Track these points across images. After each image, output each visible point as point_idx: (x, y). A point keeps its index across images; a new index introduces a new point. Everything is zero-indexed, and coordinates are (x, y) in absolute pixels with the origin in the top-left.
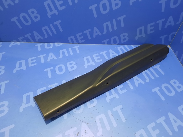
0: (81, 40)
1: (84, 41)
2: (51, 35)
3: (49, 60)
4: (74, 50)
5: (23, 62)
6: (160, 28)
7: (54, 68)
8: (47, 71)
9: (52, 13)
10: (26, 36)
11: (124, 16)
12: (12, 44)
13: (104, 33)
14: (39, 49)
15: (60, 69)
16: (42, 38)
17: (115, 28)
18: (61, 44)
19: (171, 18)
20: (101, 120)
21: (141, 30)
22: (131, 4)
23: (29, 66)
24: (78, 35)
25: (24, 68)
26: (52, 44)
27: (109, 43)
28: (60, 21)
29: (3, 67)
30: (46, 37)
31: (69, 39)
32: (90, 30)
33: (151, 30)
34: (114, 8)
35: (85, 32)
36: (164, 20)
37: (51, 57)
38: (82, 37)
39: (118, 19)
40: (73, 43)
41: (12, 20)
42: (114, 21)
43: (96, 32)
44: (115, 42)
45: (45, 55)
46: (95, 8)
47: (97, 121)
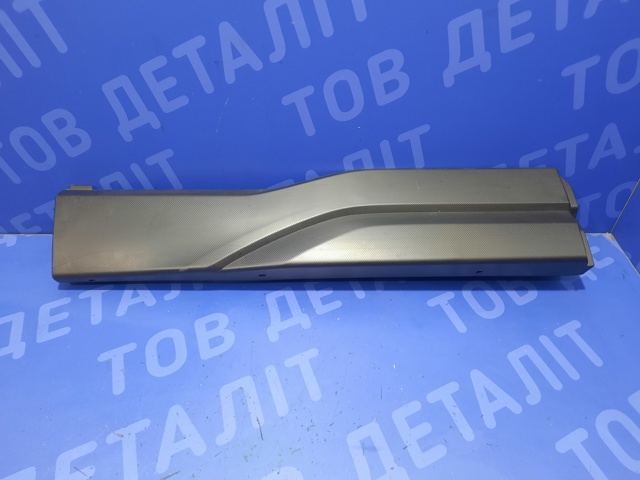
7: (141, 349)
8: (109, 363)
15: (166, 353)
23: (38, 341)
34: (383, 99)
39: (402, 138)
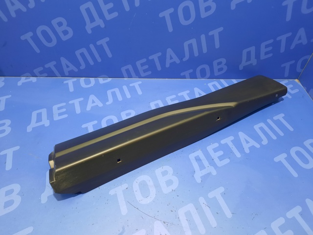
0: (145, 71)
1: (149, 73)
2: (92, 63)
3: (88, 108)
4: (132, 90)
5: (44, 112)
6: (282, 50)
9: (94, 25)
10: (47, 66)
11: (221, 29)
12: (23, 80)
13: (184, 60)
14: (71, 89)
16: (76, 70)
17: (205, 50)
18: (109, 80)
19: (302, 32)
20: (188, 214)
21: (249, 53)
22: (233, 7)
24: (138, 63)
25: (46, 122)
26: (92, 80)
27: (193, 76)
28: (107, 39)
29: (8, 122)
30: (83, 67)
31: (123, 69)
32: (160, 54)
33: (266, 53)
35: (151, 58)
36: (290, 34)
37: (93, 102)
38: (146, 67)
40: (130, 76)
41: (23, 38)
42: (203, 37)
43: (171, 58)
44: (203, 75)
45: (82, 99)
46: (171, 14)
47: (180, 218)
